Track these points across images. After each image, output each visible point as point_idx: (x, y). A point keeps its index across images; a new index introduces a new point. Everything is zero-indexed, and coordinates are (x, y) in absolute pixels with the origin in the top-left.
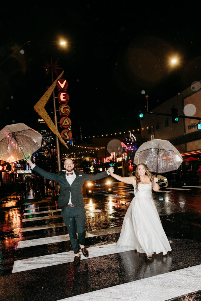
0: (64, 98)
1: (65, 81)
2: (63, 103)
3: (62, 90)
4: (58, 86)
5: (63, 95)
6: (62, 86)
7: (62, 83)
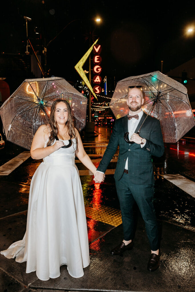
0: (97, 60)
1: (100, 46)
2: (97, 64)
3: (97, 54)
4: (94, 50)
5: (97, 58)
6: (97, 50)
7: (97, 48)
